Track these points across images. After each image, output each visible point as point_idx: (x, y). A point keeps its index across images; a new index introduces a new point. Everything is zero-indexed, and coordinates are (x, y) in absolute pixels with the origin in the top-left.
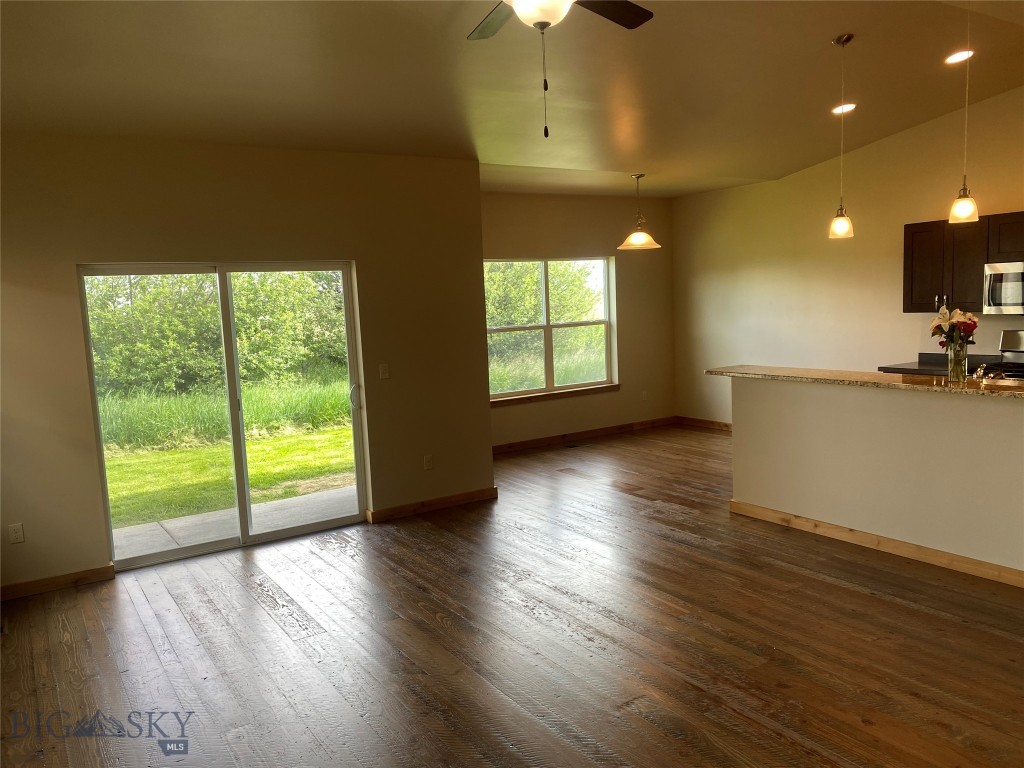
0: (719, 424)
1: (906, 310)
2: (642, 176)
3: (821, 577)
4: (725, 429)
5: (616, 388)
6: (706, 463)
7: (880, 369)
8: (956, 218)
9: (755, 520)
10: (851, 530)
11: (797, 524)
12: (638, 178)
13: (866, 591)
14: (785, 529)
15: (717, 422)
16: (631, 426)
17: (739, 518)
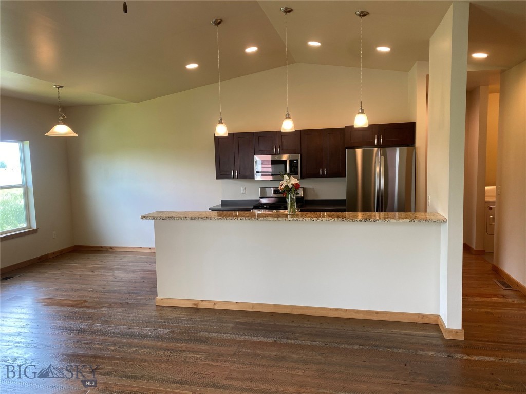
0: (106, 248)
1: (218, 178)
2: (62, 87)
3: (243, 338)
4: (110, 250)
5: (35, 231)
6: (115, 275)
7: (210, 209)
8: (284, 129)
9: (175, 308)
10: (237, 302)
11: (202, 306)
12: (58, 88)
13: (271, 340)
14: (197, 310)
15: (105, 247)
16: (47, 256)
17: (165, 309)
